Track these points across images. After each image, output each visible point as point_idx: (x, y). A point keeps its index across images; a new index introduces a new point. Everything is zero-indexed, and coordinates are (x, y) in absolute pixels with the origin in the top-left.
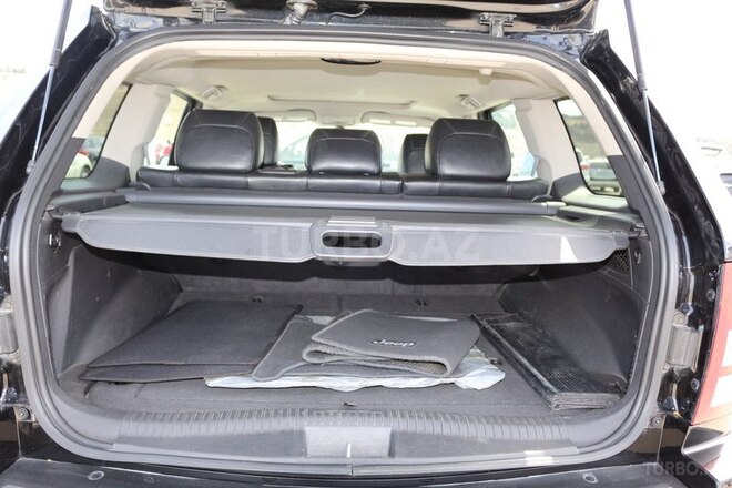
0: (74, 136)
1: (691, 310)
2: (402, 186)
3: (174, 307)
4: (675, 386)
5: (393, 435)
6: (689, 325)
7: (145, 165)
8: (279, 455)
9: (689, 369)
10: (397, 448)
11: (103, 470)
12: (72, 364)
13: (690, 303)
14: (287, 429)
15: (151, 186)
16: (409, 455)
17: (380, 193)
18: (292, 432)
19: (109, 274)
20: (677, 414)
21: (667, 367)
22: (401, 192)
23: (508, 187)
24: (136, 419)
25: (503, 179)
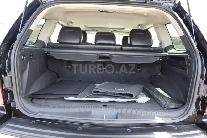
0: (30, 29)
1: (205, 79)
2: (122, 48)
3: (57, 81)
4: (200, 102)
5: (117, 114)
6: (204, 83)
7: (50, 42)
8: (85, 117)
9: (204, 96)
10: (118, 117)
11: (35, 121)
12: (28, 94)
13: (204, 77)
14: (87, 111)
15: (51, 47)
16: (122, 118)
17: (115, 50)
18: (88, 112)
19: (39, 70)
20: (201, 110)
21: (198, 96)
22: (121, 50)
23: (152, 49)
24: (45, 107)
25: (150, 46)
